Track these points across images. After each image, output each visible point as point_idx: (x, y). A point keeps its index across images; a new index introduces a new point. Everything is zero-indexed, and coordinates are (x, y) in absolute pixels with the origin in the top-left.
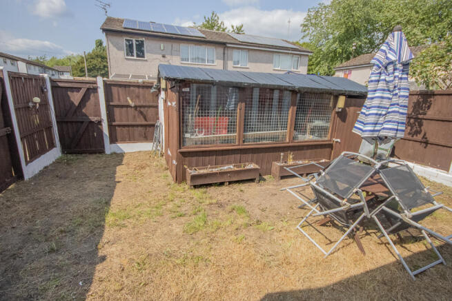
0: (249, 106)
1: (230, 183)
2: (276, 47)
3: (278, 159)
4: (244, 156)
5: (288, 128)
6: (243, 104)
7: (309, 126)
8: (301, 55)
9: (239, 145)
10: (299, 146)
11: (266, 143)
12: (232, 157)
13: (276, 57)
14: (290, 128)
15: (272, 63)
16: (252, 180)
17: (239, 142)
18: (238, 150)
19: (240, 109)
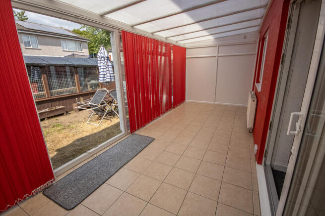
0: (49, 77)
1: (49, 118)
2: (61, 35)
3: (75, 102)
4: (53, 103)
5: (77, 85)
6: (45, 75)
7: (88, 83)
8: (82, 41)
9: (48, 98)
10: (85, 94)
11: (66, 94)
12: (46, 105)
13: (62, 42)
14: (78, 85)
15: (61, 46)
16: (62, 114)
17: (48, 95)
18: (49, 100)
19: (44, 78)
